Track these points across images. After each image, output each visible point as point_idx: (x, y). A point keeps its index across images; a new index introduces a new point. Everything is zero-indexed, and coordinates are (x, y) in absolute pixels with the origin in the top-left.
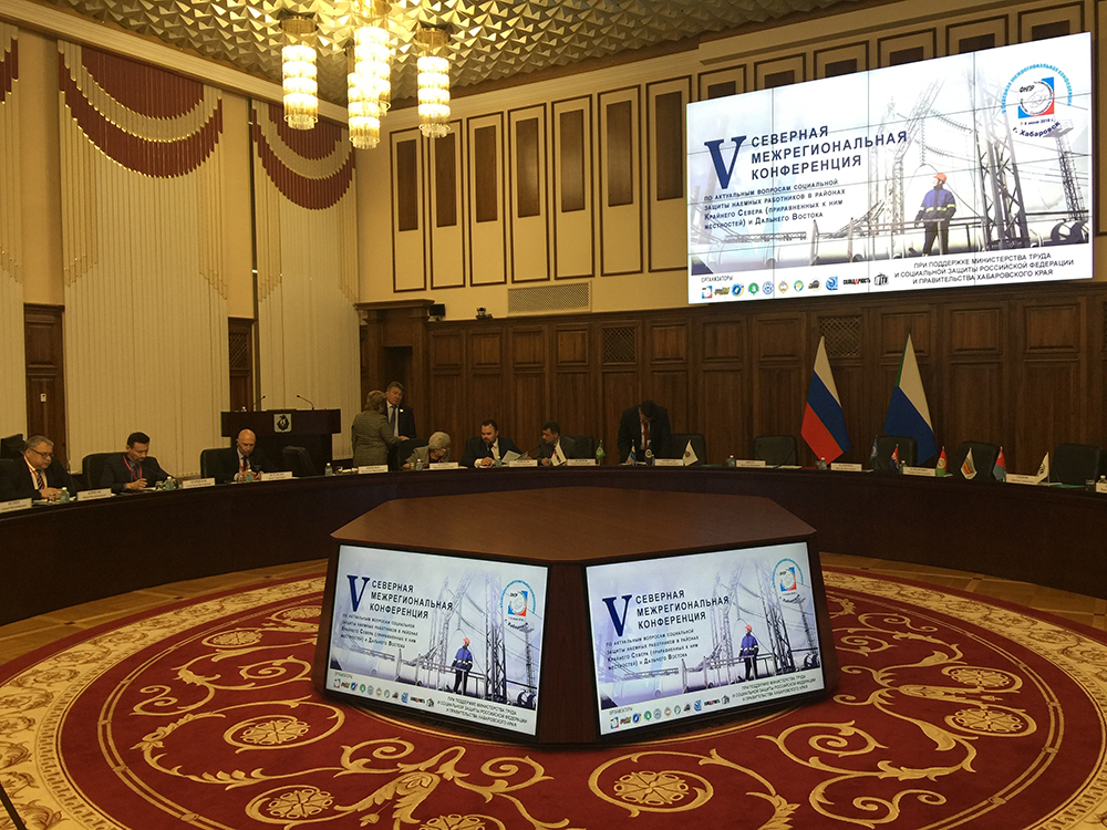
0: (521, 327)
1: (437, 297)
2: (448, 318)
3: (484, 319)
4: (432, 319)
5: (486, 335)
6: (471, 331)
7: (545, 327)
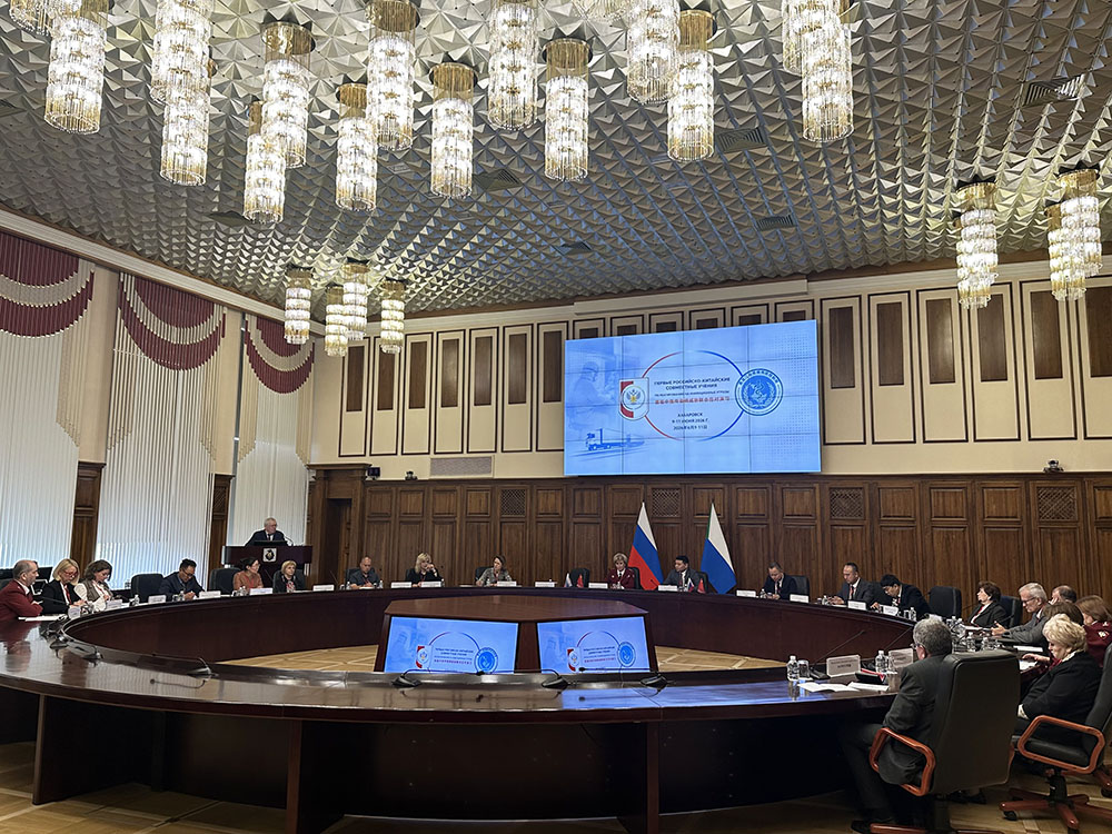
0: (440, 487)
1: (374, 462)
2: (382, 478)
3: (411, 480)
4: (369, 479)
5: (412, 492)
6: (400, 489)
7: (458, 488)
